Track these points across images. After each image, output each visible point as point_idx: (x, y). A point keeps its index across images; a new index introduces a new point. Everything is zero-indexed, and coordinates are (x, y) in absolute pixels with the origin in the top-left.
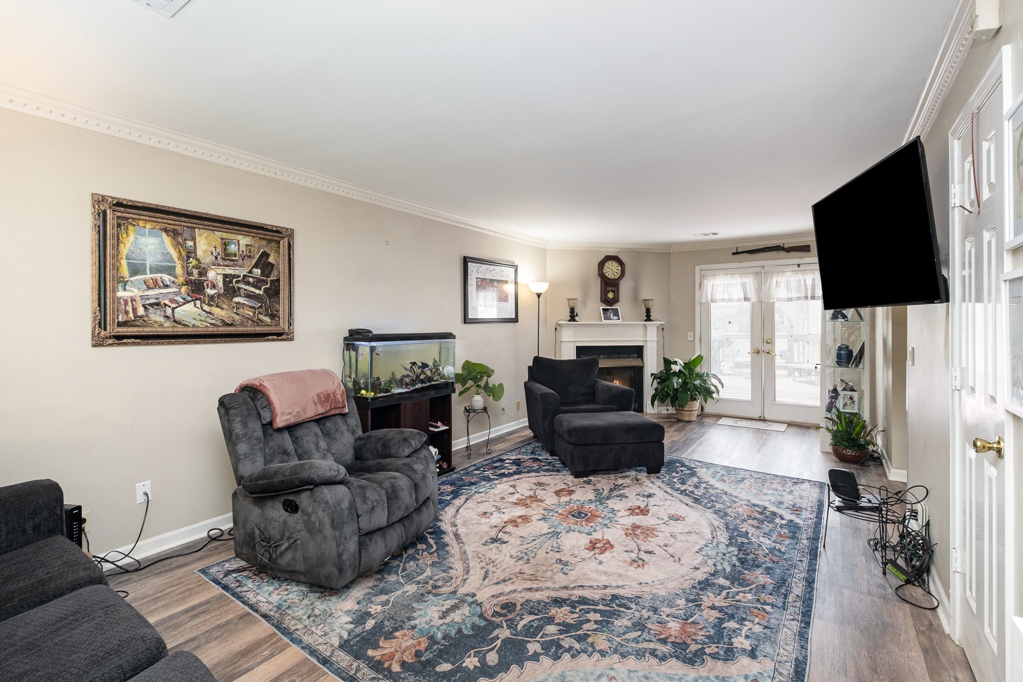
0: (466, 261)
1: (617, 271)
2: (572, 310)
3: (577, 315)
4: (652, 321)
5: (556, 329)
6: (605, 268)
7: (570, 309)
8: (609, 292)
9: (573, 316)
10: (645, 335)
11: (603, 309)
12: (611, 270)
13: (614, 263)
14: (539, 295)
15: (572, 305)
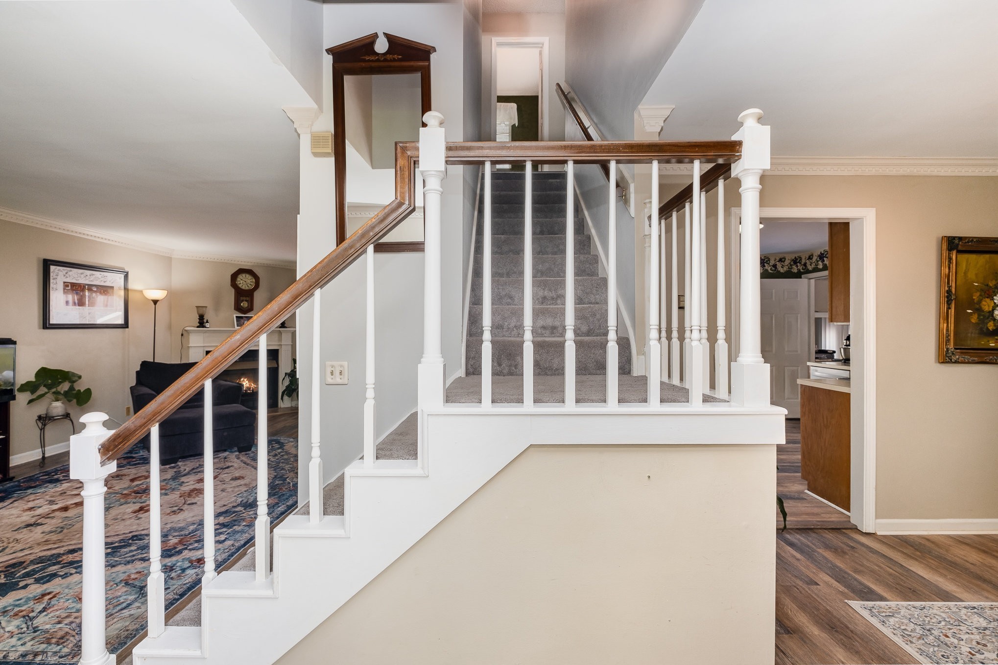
0: (46, 265)
1: (252, 283)
2: (201, 317)
3: (207, 322)
4: (286, 328)
5: (182, 335)
6: (238, 279)
7: (199, 316)
8: (243, 301)
9: (202, 323)
10: (280, 339)
11: (236, 317)
12: (244, 282)
13: (247, 275)
14: (155, 302)
15: (201, 312)
